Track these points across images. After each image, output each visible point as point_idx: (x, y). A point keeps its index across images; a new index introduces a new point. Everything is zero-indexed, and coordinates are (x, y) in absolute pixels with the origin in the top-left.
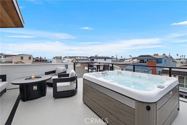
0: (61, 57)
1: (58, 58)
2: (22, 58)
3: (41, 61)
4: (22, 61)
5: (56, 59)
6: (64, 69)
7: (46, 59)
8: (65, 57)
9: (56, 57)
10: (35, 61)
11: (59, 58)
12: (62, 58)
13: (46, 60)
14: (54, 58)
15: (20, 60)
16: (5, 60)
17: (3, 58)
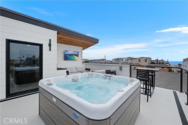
10: (151, 64)
14: (185, 60)
15: (138, 62)
16: (130, 62)
17: (129, 61)
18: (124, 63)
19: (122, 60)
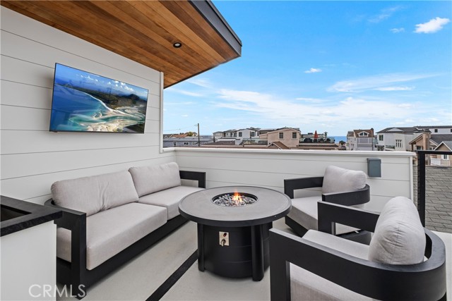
0: (372, 129)
1: (361, 134)
2: (281, 136)
3: (315, 141)
4: (281, 141)
5: (357, 136)
6: (355, 180)
7: (328, 135)
8: (386, 131)
9: (356, 132)
10: (305, 141)
11: (366, 134)
12: (375, 134)
13: (328, 140)
14: (350, 134)
15: (278, 139)
16: (259, 140)
17: (256, 136)
18: (247, 143)
19: (240, 134)
